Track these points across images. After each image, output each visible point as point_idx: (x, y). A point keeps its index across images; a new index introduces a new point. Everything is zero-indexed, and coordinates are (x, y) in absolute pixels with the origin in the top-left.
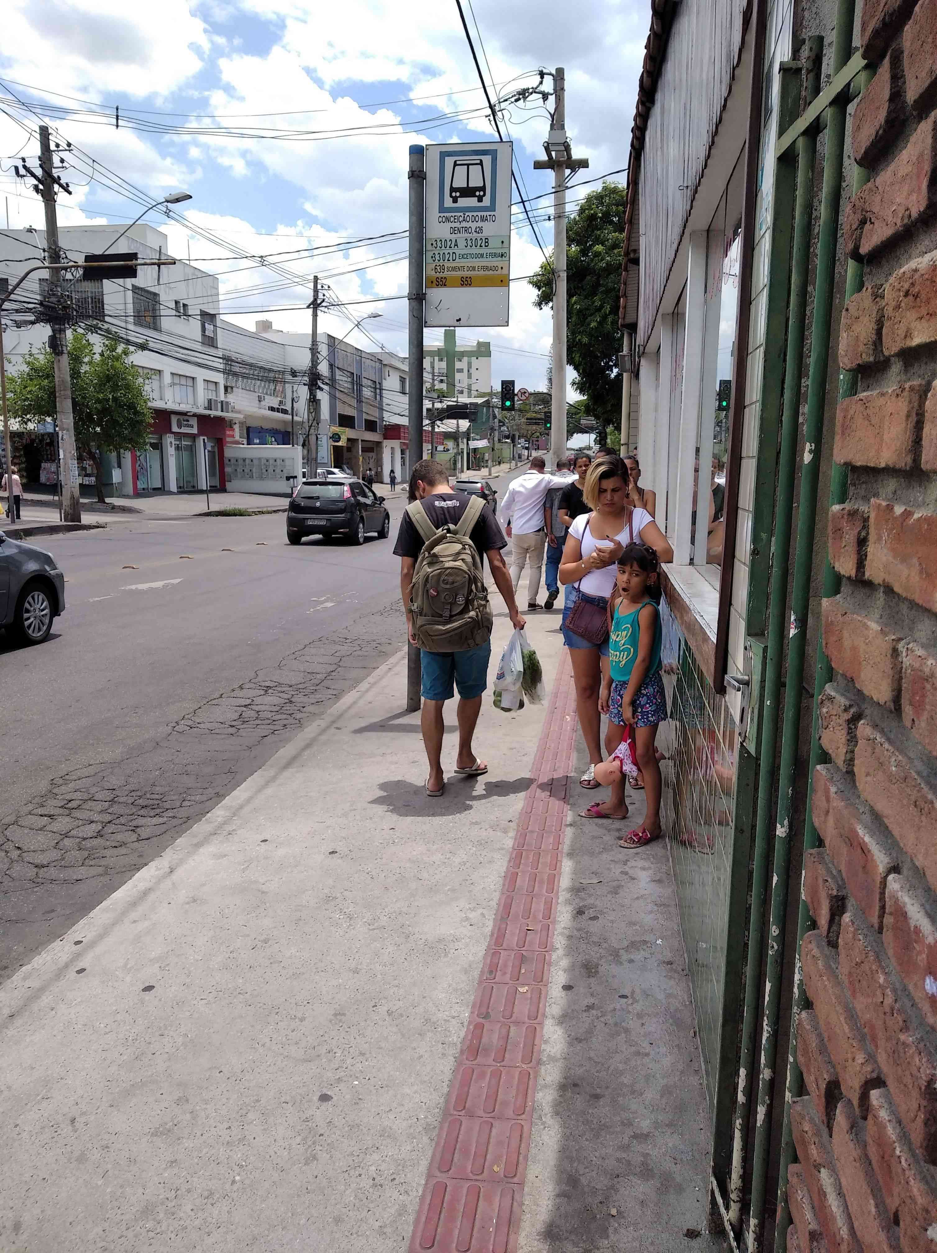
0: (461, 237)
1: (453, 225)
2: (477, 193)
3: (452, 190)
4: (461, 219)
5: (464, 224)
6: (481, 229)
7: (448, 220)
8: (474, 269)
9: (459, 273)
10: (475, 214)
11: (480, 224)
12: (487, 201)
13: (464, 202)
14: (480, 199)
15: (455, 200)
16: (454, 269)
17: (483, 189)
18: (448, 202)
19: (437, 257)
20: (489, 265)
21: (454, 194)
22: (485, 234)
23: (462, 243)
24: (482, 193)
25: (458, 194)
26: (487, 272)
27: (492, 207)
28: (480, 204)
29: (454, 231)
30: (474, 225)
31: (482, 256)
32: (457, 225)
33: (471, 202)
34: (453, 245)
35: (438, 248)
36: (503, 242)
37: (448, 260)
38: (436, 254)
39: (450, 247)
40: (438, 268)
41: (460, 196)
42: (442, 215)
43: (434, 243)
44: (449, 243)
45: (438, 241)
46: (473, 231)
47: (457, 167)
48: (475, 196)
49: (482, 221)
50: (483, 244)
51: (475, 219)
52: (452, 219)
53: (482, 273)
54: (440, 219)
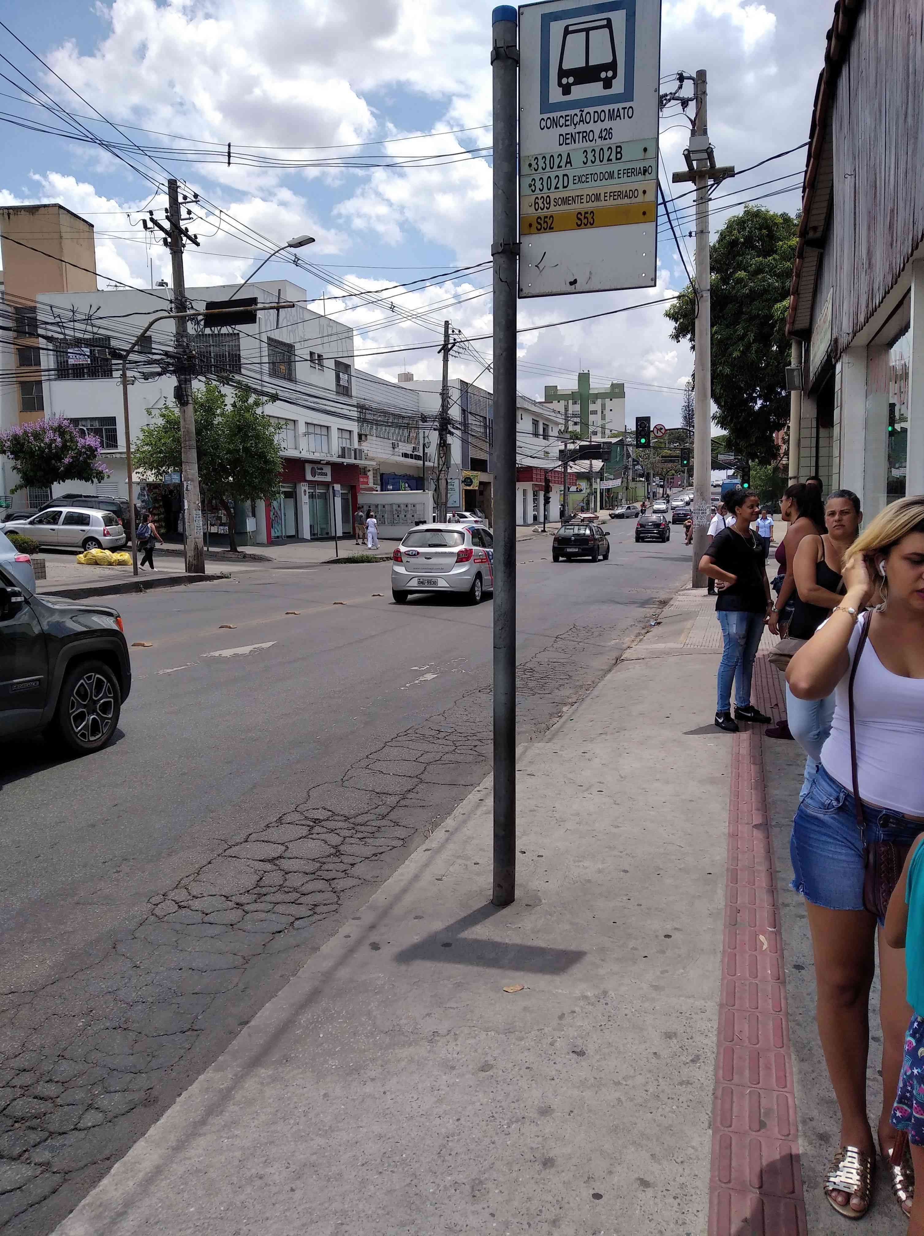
0: (576, 149)
1: (564, 130)
2: (603, 75)
3: (563, 73)
4: (576, 119)
5: (581, 127)
6: (609, 132)
7: (555, 123)
8: (597, 197)
9: (573, 206)
10: (599, 109)
11: (607, 124)
12: (618, 86)
13: (580, 92)
14: (608, 84)
15: (566, 90)
16: (565, 201)
17: (612, 66)
18: (556, 95)
19: (538, 185)
20: (623, 188)
21: (564, 81)
22: (616, 139)
23: (578, 159)
24: (610, 74)
25: (571, 80)
26: (619, 201)
27: (628, 94)
28: (608, 92)
29: (565, 139)
30: (597, 128)
31: (611, 175)
32: (571, 129)
33: (595, 89)
34: (563, 164)
35: (540, 170)
36: (645, 150)
37: (556, 188)
38: (537, 180)
39: (559, 167)
40: (540, 202)
41: (574, 83)
42: (545, 116)
43: (534, 163)
44: (557, 161)
45: (540, 158)
46: (596, 137)
47: (569, 37)
48: (598, 79)
49: (611, 118)
50: (613, 157)
51: (599, 117)
52: (562, 121)
53: (611, 202)
54: (543, 123)
